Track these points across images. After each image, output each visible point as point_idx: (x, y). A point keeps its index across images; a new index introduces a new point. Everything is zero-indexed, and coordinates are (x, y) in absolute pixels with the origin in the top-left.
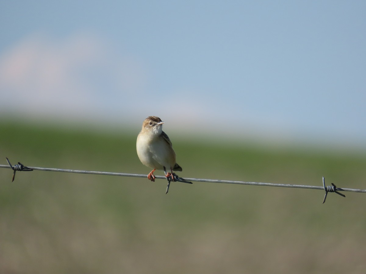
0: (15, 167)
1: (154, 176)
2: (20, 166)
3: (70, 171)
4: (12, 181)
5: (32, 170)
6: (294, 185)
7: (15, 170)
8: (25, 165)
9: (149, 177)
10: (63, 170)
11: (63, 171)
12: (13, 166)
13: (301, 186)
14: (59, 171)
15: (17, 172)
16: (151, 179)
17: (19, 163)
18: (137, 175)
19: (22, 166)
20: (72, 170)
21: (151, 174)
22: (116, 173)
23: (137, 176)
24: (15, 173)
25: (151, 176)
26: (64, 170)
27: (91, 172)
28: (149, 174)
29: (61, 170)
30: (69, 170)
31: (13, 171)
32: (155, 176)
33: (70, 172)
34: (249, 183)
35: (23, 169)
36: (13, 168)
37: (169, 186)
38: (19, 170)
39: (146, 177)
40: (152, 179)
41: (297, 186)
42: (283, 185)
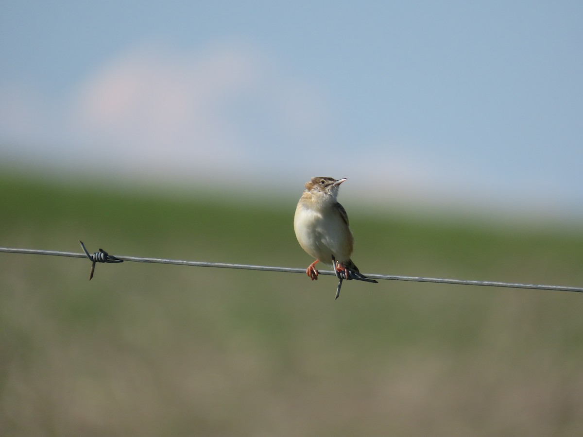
0: (94, 256)
1: (317, 272)
2: (102, 254)
3: (183, 263)
4: (90, 278)
5: (122, 261)
6: (539, 286)
7: (94, 261)
8: (110, 254)
9: (308, 272)
10: (171, 261)
12: (91, 255)
13: (550, 286)
15: (97, 264)
16: (311, 277)
17: (101, 250)
19: (106, 255)
20: (185, 262)
21: (311, 268)
22: (257, 267)
23: (290, 270)
24: (94, 265)
25: (312, 271)
26: (174, 261)
27: (216, 264)
28: (309, 268)
29: (168, 260)
30: (181, 261)
31: (92, 262)
32: (319, 271)
35: (107, 259)
36: (91, 258)
37: (340, 287)
38: (101, 261)
39: (304, 272)
40: (314, 276)
41: (543, 286)
42: (521, 285)
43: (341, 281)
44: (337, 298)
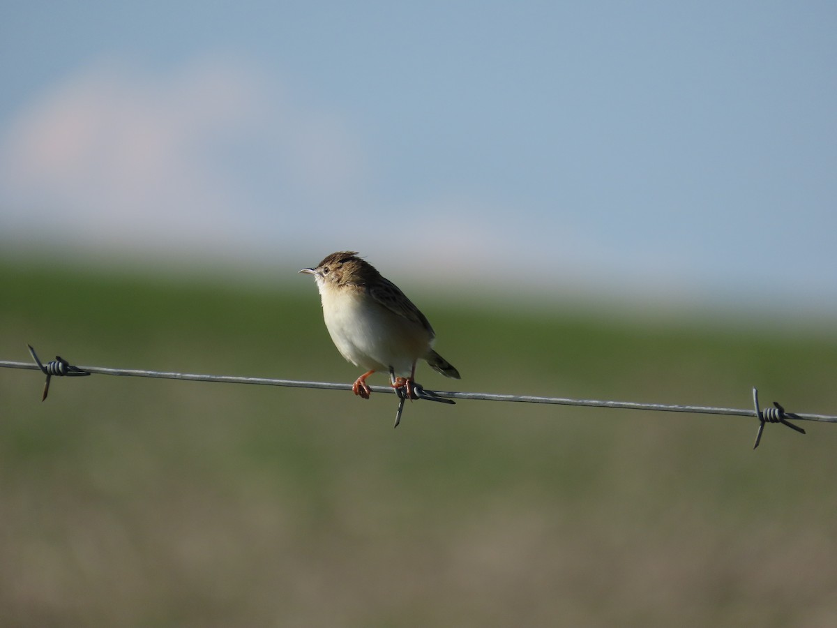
0: (48, 366)
1: (368, 388)
2: (60, 364)
3: (175, 376)
4: (42, 398)
5: (88, 373)
6: (687, 407)
7: (49, 374)
8: (71, 364)
9: (355, 389)
10: (159, 373)
11: (160, 377)
12: (44, 365)
13: (704, 408)
14: (151, 376)
15: (54, 378)
16: (360, 395)
17: (59, 359)
18: (329, 384)
19: (65, 365)
20: (179, 374)
21: (359, 382)
22: (281, 381)
23: (329, 386)
24: (48, 380)
25: (360, 387)
26: (162, 374)
27: (223, 377)
28: (356, 383)
29: (155, 373)
30: (173, 374)
31: (46, 376)
33: (175, 378)
34: (586, 401)
35: (68, 370)
36: (45, 370)
37: (400, 410)
38: (59, 373)
39: (350, 389)
40: (362, 392)
41: (694, 408)
42: (662, 406)
43: (402, 402)
44: (396, 425)
